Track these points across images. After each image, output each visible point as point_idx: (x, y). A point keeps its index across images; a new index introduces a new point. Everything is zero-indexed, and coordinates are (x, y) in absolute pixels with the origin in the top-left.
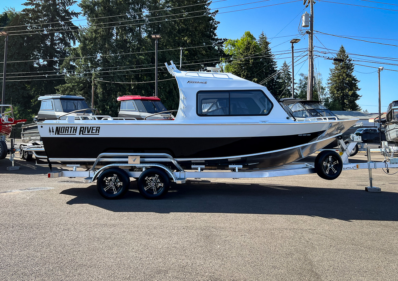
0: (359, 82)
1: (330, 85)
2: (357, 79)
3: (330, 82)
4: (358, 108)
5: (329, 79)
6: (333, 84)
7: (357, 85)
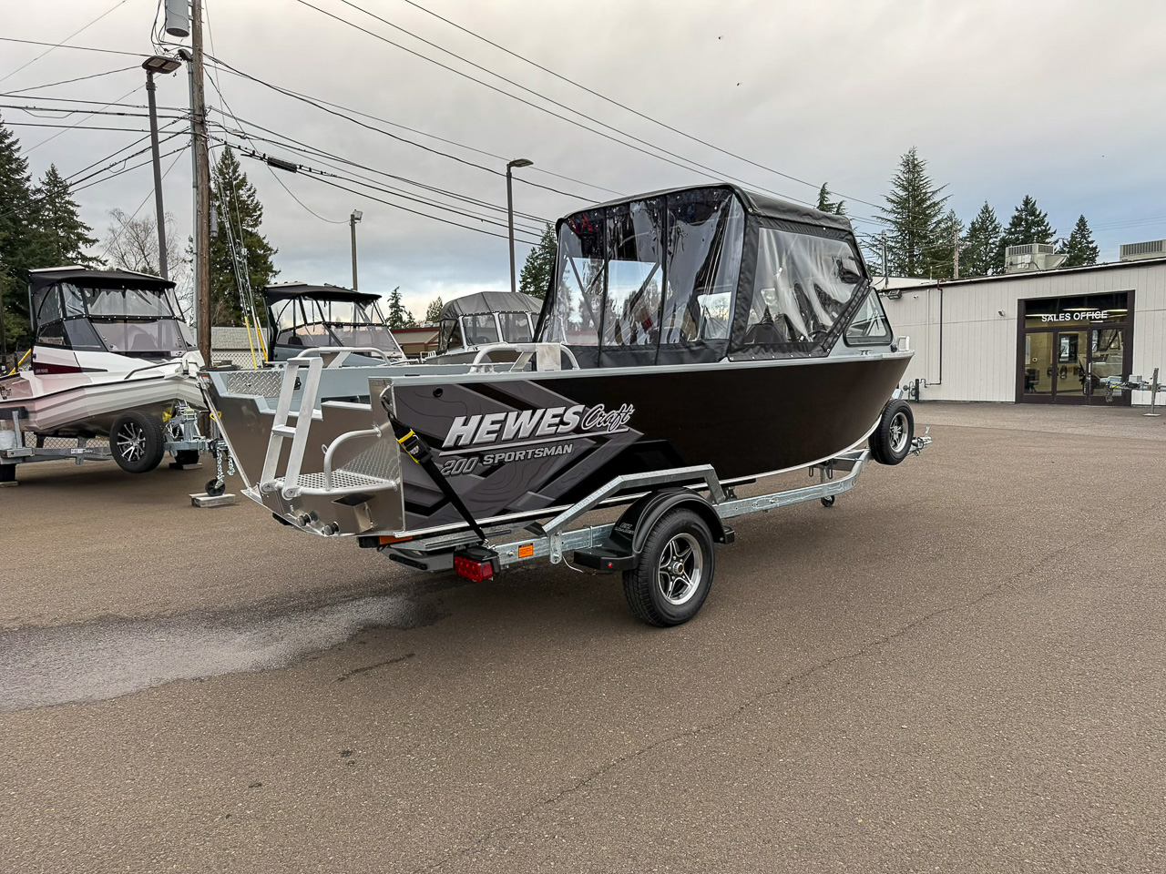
0: (276, 252)
2: (269, 246)
7: (270, 260)
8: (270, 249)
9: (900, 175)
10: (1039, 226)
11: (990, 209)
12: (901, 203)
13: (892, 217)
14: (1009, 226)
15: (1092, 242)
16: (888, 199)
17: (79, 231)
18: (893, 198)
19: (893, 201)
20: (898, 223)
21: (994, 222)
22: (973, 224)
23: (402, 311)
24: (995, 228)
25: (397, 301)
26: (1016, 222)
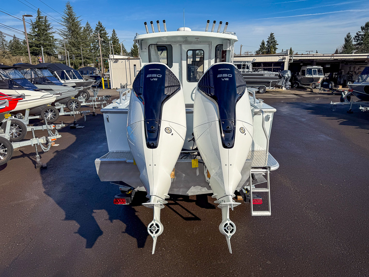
9: (66, 10)
10: (103, 31)
11: (89, 24)
12: (67, 20)
13: (64, 24)
14: (95, 30)
15: (117, 37)
16: (63, 18)
18: (64, 17)
19: (65, 19)
20: (67, 26)
21: (90, 28)
22: (84, 28)
24: (91, 30)
26: (97, 29)
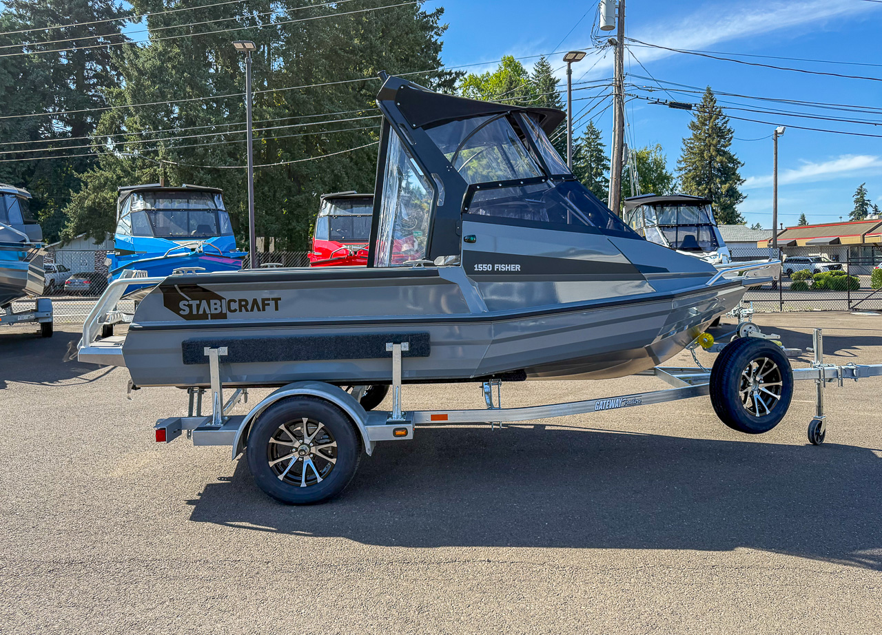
0: (743, 165)
1: (683, 173)
2: (739, 160)
3: (683, 166)
4: (739, 220)
5: (681, 159)
6: (690, 171)
7: (737, 172)
8: (739, 163)
17: (604, 162)
23: (867, 204)
25: (862, 197)
